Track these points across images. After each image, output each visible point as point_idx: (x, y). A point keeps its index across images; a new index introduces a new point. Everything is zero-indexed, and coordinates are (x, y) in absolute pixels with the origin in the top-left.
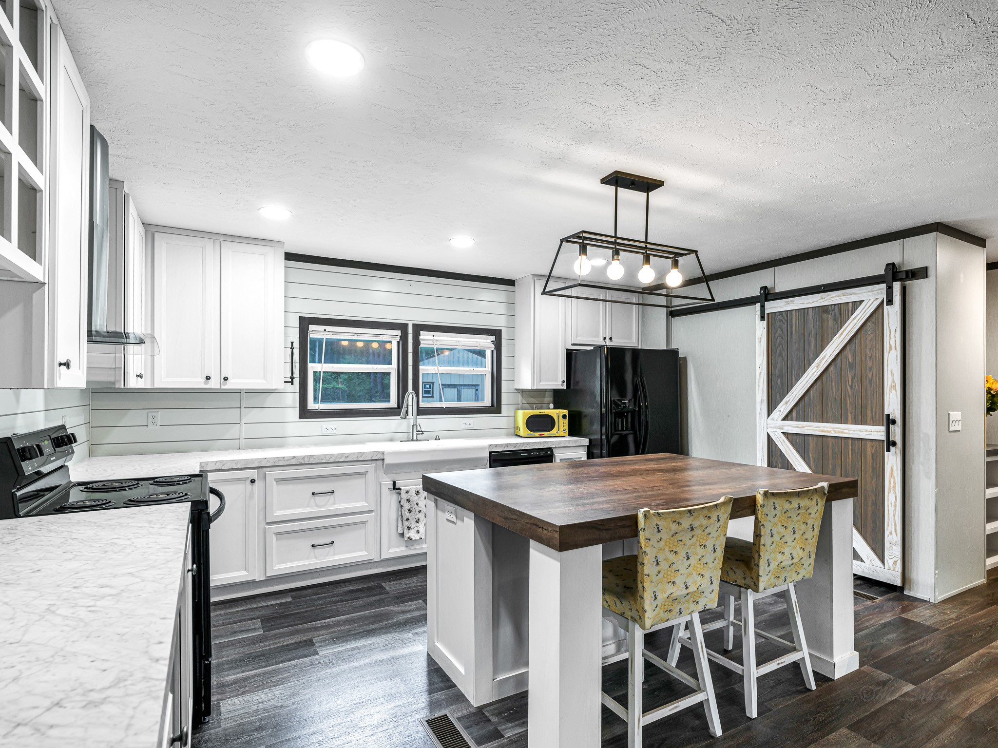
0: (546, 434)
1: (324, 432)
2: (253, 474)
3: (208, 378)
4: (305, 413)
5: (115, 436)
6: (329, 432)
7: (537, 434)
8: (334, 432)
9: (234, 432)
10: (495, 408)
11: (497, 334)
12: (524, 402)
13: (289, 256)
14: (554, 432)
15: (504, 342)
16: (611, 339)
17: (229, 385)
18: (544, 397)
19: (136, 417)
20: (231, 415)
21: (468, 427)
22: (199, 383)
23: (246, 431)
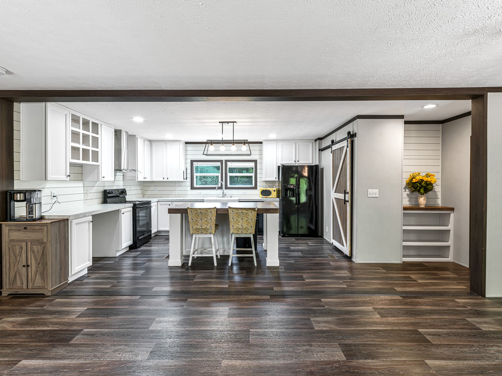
0: (268, 197)
1: (198, 194)
2: (170, 203)
3: (164, 178)
4: (192, 188)
5: (148, 193)
6: (199, 194)
7: (265, 197)
8: (200, 194)
9: (174, 193)
10: (255, 188)
11: (255, 161)
12: (267, 185)
13: (187, 143)
14: (271, 196)
15: (258, 164)
16: (298, 161)
17: (169, 180)
18: (275, 183)
19: (152, 188)
20: (173, 188)
21: (244, 194)
22: (162, 180)
23: (177, 192)
